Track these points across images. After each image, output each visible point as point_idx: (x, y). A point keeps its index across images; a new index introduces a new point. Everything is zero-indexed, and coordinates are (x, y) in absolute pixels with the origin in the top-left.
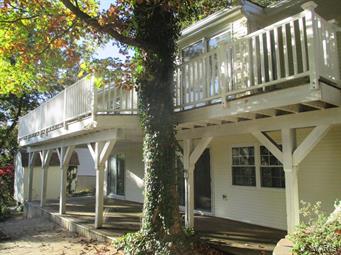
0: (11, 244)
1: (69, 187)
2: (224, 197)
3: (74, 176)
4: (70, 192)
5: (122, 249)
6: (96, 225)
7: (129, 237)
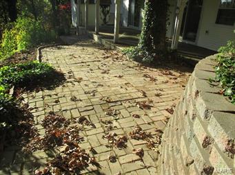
0: (67, 47)
1: (105, 19)
2: (207, 32)
3: (108, 12)
4: (105, 23)
5: (125, 54)
6: (114, 40)
7: (131, 48)
